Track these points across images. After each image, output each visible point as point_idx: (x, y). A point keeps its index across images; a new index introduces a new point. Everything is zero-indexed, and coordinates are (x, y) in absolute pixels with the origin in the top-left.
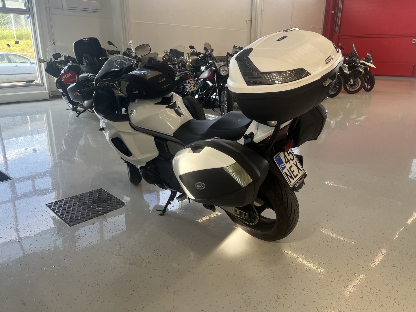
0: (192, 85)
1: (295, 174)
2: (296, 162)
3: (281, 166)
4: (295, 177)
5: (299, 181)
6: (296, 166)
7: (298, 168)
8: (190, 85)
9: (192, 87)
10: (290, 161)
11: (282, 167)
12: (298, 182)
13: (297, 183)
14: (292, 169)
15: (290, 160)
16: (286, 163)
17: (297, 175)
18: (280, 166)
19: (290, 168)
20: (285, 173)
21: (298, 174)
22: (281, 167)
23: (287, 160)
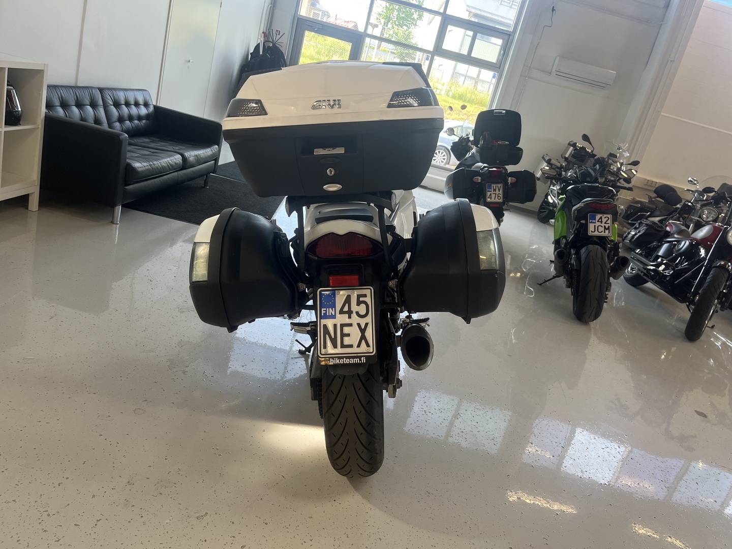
0: (603, 225)
1: (347, 341)
2: (367, 324)
3: (326, 311)
4: (343, 346)
5: (347, 358)
6: (363, 331)
7: (363, 337)
8: (598, 224)
9: (601, 229)
10: (354, 315)
11: (325, 314)
12: (343, 358)
13: (339, 358)
14: (346, 330)
15: (354, 313)
16: (341, 312)
17: (351, 346)
18: (323, 309)
19: (342, 326)
20: (325, 326)
21: (356, 345)
22: (323, 312)
23: (346, 309)
